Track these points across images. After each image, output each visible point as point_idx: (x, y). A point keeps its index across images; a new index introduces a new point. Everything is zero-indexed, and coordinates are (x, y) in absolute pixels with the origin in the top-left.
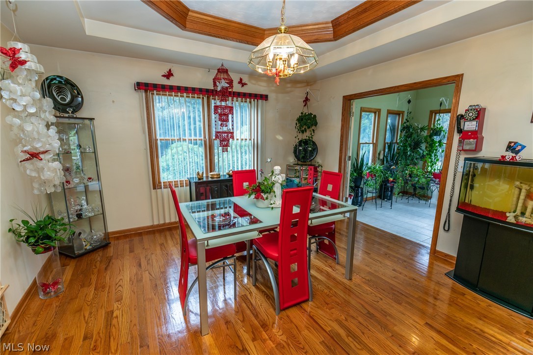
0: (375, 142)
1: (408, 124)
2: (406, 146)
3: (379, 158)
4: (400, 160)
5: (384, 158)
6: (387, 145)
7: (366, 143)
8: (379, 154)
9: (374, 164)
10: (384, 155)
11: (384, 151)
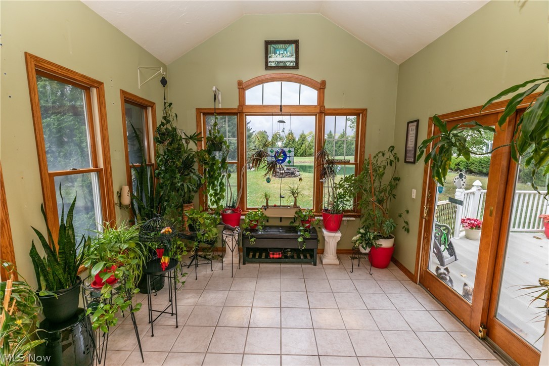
0: (101, 165)
1: (168, 126)
2: (173, 172)
3: (121, 205)
4: (166, 201)
5: (132, 203)
6: (133, 172)
7: (75, 172)
8: (120, 196)
9: (112, 225)
10: (132, 195)
11: (130, 184)
